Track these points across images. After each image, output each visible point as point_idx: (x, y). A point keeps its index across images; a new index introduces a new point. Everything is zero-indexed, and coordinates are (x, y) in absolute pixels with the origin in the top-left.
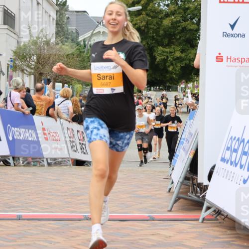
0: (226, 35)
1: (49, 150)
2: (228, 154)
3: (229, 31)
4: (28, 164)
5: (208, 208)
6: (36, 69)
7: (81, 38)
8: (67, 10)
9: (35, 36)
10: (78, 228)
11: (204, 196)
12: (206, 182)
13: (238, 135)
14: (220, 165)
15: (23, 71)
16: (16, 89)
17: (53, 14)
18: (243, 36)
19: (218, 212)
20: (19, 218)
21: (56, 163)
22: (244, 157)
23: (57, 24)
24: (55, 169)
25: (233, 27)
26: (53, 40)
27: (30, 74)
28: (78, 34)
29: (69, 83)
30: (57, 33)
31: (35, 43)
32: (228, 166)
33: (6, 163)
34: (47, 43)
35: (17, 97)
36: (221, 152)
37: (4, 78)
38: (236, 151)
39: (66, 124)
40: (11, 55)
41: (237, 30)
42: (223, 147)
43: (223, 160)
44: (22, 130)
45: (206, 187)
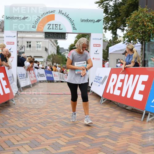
0: (95, 53)
1: (56, 79)
2: (95, 80)
3: (96, 53)
4: (51, 82)
5: (91, 92)
6: (52, 61)
7: (62, 54)
8: (59, 47)
9: (52, 53)
10: (62, 96)
11: (90, 89)
12: (90, 86)
13: (98, 76)
14: (94, 82)
15: (49, 61)
16: (49, 66)
17: (56, 49)
18: (99, 54)
19: (93, 92)
20: (49, 94)
21: (57, 82)
22: (99, 81)
23: (57, 51)
24: (57, 83)
25: (96, 52)
26: (56, 54)
27: (51, 62)
28: (61, 53)
29: (60, 64)
30: (57, 53)
31: (52, 55)
32: (95, 83)
33: (46, 82)
34: (55, 55)
35: (48, 67)
36: (94, 79)
37: (45, 63)
38: (97, 79)
39: (59, 73)
40: (47, 58)
41: (97, 52)
42: (94, 78)
43: (94, 81)
44: (49, 74)
45: (91, 87)
